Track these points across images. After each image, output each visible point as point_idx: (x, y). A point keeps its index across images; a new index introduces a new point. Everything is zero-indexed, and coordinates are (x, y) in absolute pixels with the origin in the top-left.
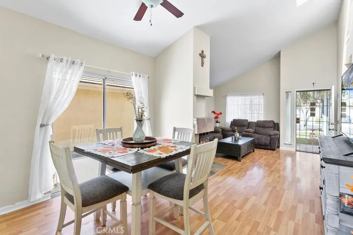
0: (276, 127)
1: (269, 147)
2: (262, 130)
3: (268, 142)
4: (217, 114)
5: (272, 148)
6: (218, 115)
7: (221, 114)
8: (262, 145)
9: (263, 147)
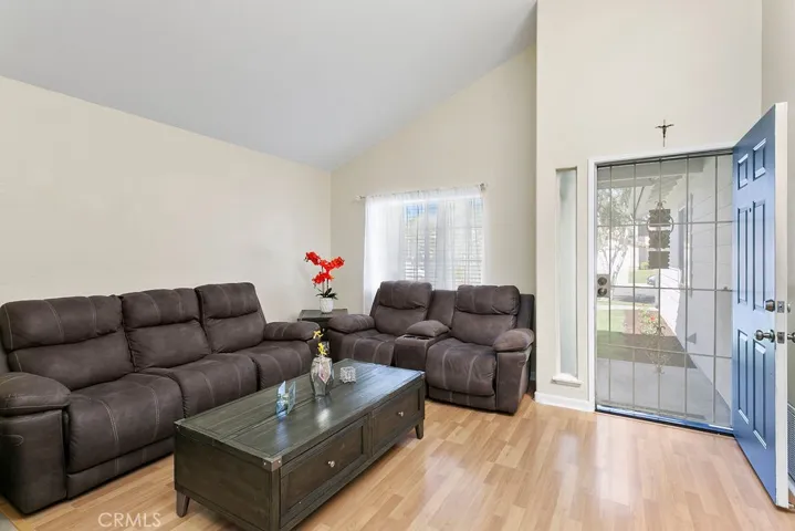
0: (525, 311)
1: (491, 402)
2: (472, 325)
3: (487, 382)
4: (323, 264)
5: (505, 405)
6: (329, 267)
7: (339, 262)
8: (464, 394)
9: (468, 401)
